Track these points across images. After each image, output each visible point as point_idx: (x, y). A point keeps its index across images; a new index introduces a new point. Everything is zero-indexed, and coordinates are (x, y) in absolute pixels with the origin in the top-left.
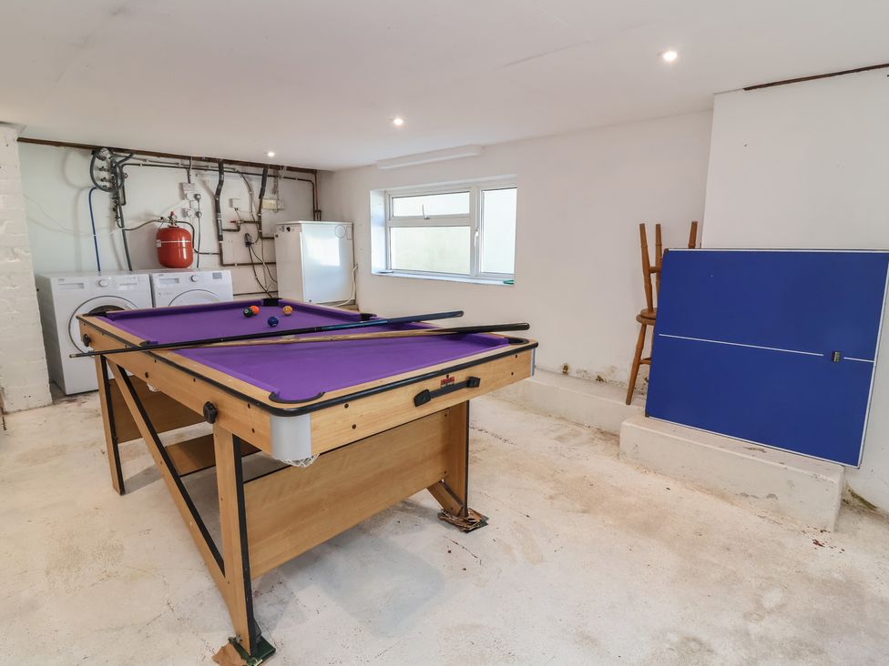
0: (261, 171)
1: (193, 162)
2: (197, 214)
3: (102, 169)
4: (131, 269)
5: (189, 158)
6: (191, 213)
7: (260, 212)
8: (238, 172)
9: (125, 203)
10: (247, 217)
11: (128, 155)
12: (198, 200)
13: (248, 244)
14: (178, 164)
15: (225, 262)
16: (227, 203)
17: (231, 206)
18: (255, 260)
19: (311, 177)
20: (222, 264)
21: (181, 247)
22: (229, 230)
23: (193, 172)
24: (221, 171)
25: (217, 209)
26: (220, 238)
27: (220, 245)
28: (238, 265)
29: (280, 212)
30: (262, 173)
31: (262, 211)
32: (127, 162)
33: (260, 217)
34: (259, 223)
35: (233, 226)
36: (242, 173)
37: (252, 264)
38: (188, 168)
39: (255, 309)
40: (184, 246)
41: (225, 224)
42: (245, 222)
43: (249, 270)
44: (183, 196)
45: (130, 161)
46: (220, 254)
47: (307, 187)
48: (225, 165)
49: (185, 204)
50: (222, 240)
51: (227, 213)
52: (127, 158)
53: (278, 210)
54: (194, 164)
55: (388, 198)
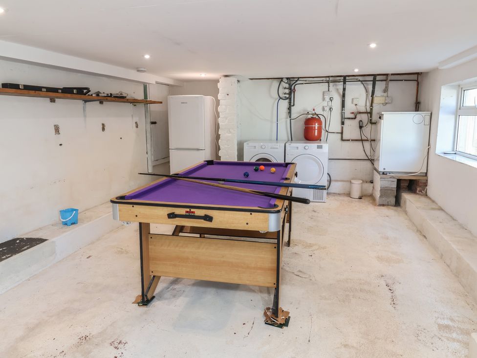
0: (371, 78)
1: (331, 79)
2: (331, 109)
3: (285, 88)
4: (292, 140)
5: (329, 77)
6: (327, 109)
7: (372, 105)
8: (359, 81)
9: (294, 105)
10: (363, 109)
11: (297, 79)
12: (331, 101)
13: (361, 127)
14: (323, 80)
15: (344, 138)
16: (351, 101)
17: (352, 103)
18: (364, 138)
19: (415, 77)
20: (342, 140)
21: (315, 129)
22: (349, 118)
23: (331, 84)
24: (345, 82)
25: (343, 106)
26: (343, 123)
27: (342, 128)
28: (352, 140)
29: (388, 105)
30: (372, 79)
31: (374, 105)
32: (296, 83)
33: (371, 109)
34: (371, 113)
35: (352, 116)
36: (362, 81)
37: (362, 140)
38: (328, 82)
39: (262, 167)
40: (316, 128)
41: (348, 115)
42: (360, 113)
43: (360, 143)
44: (324, 99)
45: (298, 82)
46: (342, 133)
47: (413, 85)
48: (347, 78)
49: (325, 104)
50: (344, 124)
51: (350, 107)
52: (297, 81)
53: (387, 103)
54: (331, 80)
55: (462, 90)
